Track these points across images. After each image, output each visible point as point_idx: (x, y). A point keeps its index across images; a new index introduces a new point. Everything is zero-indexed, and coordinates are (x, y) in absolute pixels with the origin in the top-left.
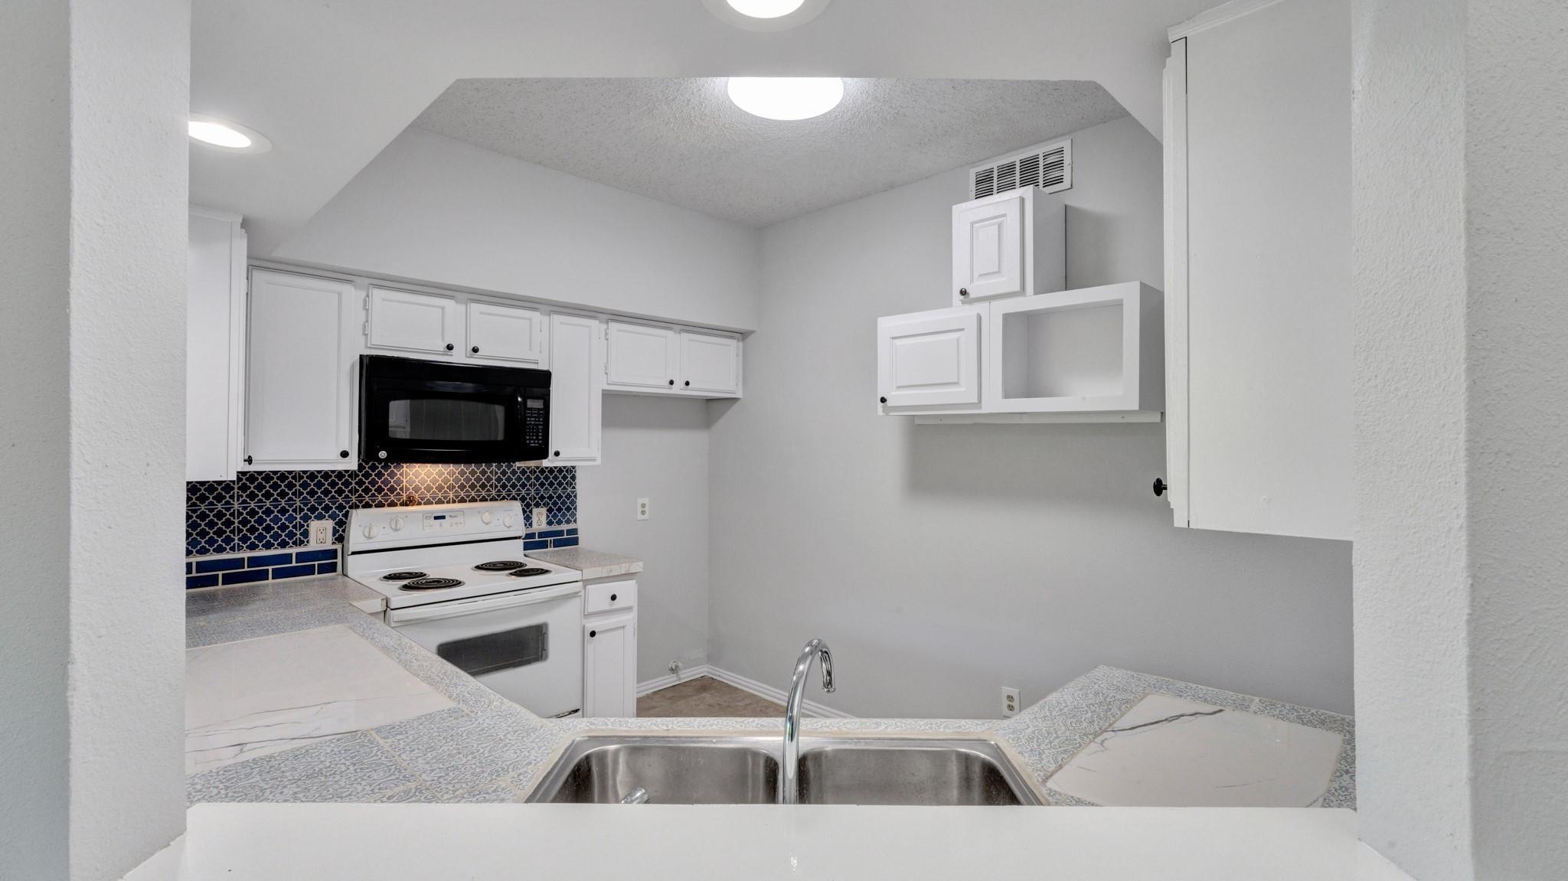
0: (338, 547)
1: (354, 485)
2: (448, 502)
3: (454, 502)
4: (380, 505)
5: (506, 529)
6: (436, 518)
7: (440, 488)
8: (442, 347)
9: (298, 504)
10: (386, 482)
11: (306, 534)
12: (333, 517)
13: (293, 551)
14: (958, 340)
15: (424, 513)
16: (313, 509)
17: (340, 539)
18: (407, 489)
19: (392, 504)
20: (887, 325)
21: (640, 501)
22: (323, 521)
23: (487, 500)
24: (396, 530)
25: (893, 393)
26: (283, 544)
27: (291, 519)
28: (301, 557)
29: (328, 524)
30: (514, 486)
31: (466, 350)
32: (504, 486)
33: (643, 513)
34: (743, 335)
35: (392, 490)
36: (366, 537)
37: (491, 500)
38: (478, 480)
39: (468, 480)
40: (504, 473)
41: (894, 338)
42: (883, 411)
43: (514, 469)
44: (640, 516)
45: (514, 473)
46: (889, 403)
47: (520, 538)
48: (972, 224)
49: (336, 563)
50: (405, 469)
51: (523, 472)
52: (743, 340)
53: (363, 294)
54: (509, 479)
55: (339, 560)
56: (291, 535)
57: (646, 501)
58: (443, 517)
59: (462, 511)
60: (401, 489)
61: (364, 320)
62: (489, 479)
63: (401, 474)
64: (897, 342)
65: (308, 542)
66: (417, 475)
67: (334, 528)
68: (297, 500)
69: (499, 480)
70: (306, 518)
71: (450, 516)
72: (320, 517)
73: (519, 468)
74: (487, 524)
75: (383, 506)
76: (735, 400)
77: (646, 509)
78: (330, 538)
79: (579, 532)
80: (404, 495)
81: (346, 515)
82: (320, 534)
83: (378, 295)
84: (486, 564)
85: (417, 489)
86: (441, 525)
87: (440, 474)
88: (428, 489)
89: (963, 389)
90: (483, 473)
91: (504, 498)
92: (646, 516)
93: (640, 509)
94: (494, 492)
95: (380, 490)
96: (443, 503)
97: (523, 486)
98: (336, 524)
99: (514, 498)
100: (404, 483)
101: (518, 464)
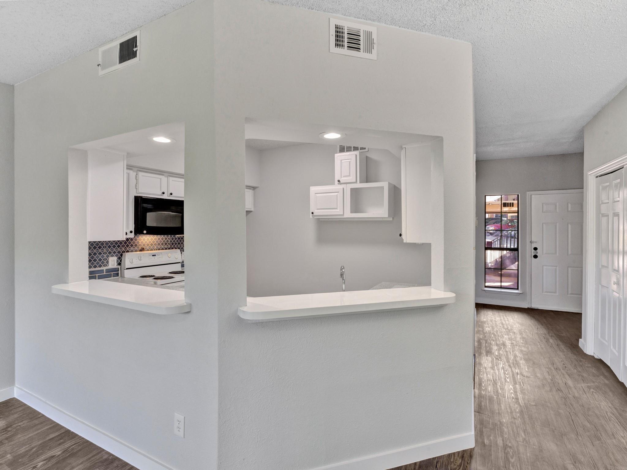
0: (119, 267)
1: (123, 244)
2: (154, 250)
3: (156, 250)
4: (132, 251)
5: (176, 259)
6: (153, 256)
7: (152, 245)
8: (160, 193)
9: (105, 251)
10: (134, 243)
11: (108, 262)
12: (117, 256)
13: (104, 268)
14: (337, 195)
15: (149, 253)
16: (110, 253)
17: (119, 264)
18: (141, 245)
19: (136, 251)
20: (313, 189)
22: (113, 257)
23: (170, 249)
24: (140, 260)
25: (316, 211)
26: (100, 266)
27: (103, 257)
28: (108, 271)
29: (115, 258)
30: (176, 244)
31: (168, 194)
32: (173, 244)
34: (254, 188)
35: (136, 245)
36: (131, 262)
37: (168, 249)
38: (164, 241)
39: (161, 241)
40: (173, 239)
41: (316, 193)
42: (312, 216)
43: (176, 238)
45: (176, 239)
46: (314, 214)
47: (179, 263)
48: (341, 160)
49: (118, 273)
50: (140, 237)
51: (179, 239)
52: (254, 190)
53: (135, 174)
54: (174, 241)
55: (120, 272)
56: (103, 263)
58: (155, 255)
59: (161, 253)
60: (139, 245)
61: (136, 183)
62: (168, 241)
63: (139, 240)
64: (318, 195)
65: (108, 265)
66: (144, 240)
67: (117, 260)
68: (105, 249)
69: (171, 241)
70: (108, 256)
71: (158, 255)
72: (112, 256)
73: (177, 237)
74: (170, 257)
75: (133, 251)
76: (251, 211)
78: (116, 264)
80: (140, 247)
81: (122, 255)
82: (112, 262)
83: (141, 174)
84: (173, 272)
85: (144, 245)
86: (155, 258)
87: (148, 240)
88: (148, 245)
89: (339, 210)
90: (166, 239)
91: (173, 248)
94: (169, 246)
95: (132, 246)
96: (153, 250)
97: (179, 243)
98: (118, 258)
99: (179, 248)
100: (140, 243)
101: (177, 236)
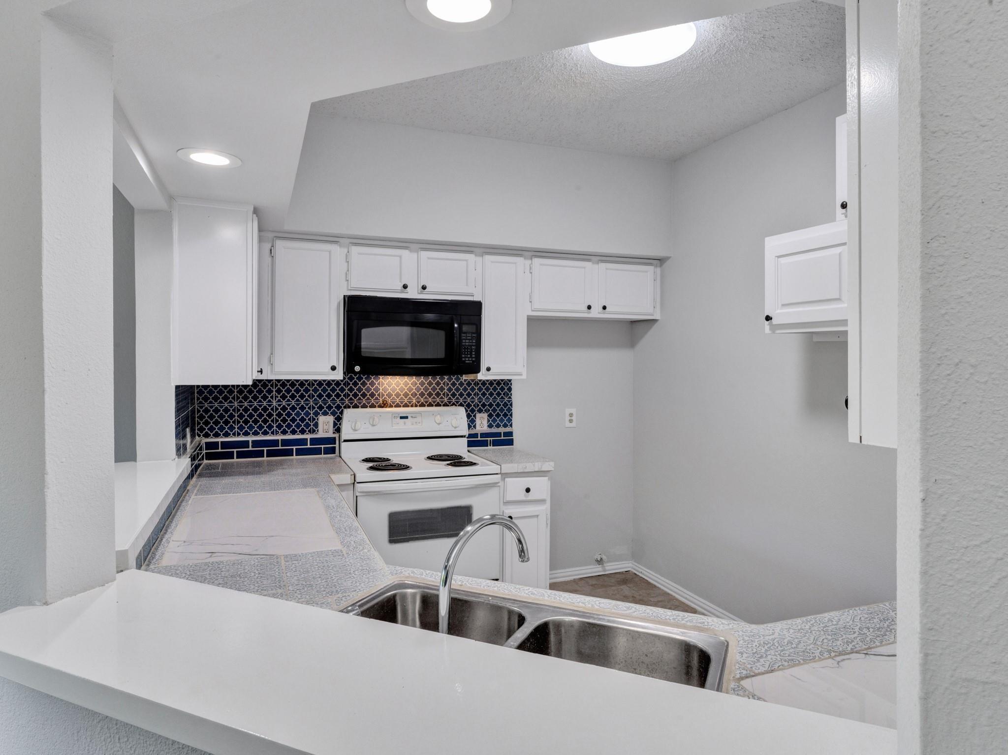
0: (336, 435)
1: (347, 391)
2: (412, 406)
3: (416, 406)
4: (364, 406)
5: (453, 429)
6: (401, 418)
7: (406, 395)
8: (400, 287)
9: (312, 404)
10: (368, 390)
11: (316, 425)
12: (333, 414)
13: (308, 436)
14: (840, 254)
15: (393, 413)
16: (321, 408)
17: (338, 430)
18: (383, 395)
19: (373, 406)
20: (774, 244)
21: (568, 411)
22: (327, 417)
23: (440, 406)
24: (373, 425)
25: (778, 311)
26: (303, 432)
27: (307, 414)
28: (314, 441)
29: (331, 419)
30: (461, 395)
31: (418, 287)
32: (454, 395)
33: (571, 421)
34: (661, 261)
35: (372, 395)
36: (353, 429)
37: (444, 405)
38: (434, 389)
39: (426, 389)
40: (454, 384)
41: (779, 257)
42: (770, 329)
43: (461, 382)
44: (568, 424)
45: (461, 384)
46: (773, 321)
47: (462, 437)
49: (335, 447)
50: (381, 379)
51: (469, 384)
52: (661, 266)
53: (346, 250)
54: (457, 390)
55: (337, 445)
56: (307, 425)
57: (573, 411)
58: (406, 417)
59: (420, 413)
60: (379, 395)
61: (346, 269)
62: (442, 389)
63: (379, 384)
64: (782, 260)
65: (318, 431)
66: (389, 384)
67: (334, 422)
68: (311, 400)
69: (450, 390)
70: (316, 414)
71: (412, 417)
72: (325, 414)
73: (465, 380)
74: (439, 424)
75: (366, 407)
76: (654, 321)
77: (574, 418)
78: (331, 429)
79: (514, 434)
80: (381, 399)
81: (342, 413)
82: (325, 425)
83: (355, 250)
84: (434, 456)
85: (389, 395)
86: (405, 423)
87: (406, 384)
88: (398, 395)
90: (438, 384)
91: (453, 404)
92: (573, 424)
93: (568, 418)
94: (446, 400)
95: (364, 395)
96: (408, 406)
97: (469, 395)
98: (335, 419)
99: (461, 405)
100: (381, 390)
101: (464, 377)
